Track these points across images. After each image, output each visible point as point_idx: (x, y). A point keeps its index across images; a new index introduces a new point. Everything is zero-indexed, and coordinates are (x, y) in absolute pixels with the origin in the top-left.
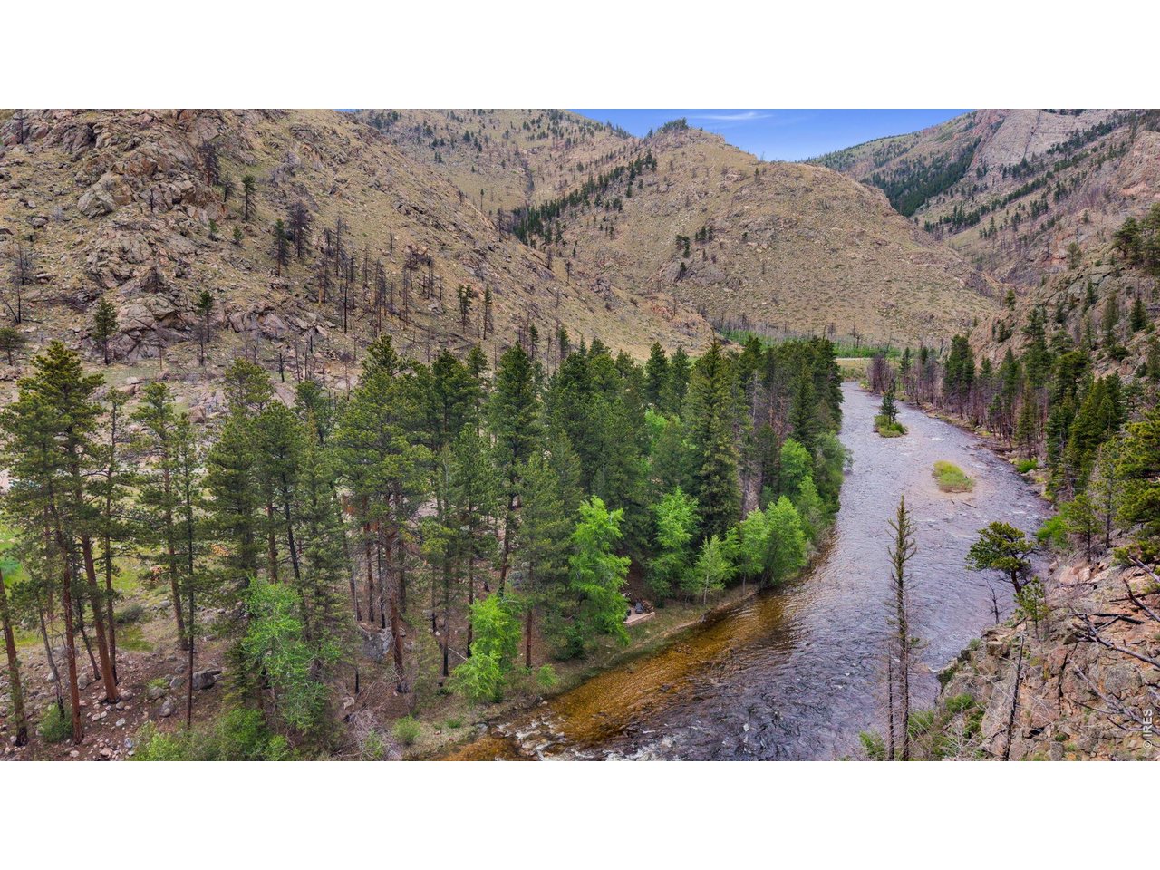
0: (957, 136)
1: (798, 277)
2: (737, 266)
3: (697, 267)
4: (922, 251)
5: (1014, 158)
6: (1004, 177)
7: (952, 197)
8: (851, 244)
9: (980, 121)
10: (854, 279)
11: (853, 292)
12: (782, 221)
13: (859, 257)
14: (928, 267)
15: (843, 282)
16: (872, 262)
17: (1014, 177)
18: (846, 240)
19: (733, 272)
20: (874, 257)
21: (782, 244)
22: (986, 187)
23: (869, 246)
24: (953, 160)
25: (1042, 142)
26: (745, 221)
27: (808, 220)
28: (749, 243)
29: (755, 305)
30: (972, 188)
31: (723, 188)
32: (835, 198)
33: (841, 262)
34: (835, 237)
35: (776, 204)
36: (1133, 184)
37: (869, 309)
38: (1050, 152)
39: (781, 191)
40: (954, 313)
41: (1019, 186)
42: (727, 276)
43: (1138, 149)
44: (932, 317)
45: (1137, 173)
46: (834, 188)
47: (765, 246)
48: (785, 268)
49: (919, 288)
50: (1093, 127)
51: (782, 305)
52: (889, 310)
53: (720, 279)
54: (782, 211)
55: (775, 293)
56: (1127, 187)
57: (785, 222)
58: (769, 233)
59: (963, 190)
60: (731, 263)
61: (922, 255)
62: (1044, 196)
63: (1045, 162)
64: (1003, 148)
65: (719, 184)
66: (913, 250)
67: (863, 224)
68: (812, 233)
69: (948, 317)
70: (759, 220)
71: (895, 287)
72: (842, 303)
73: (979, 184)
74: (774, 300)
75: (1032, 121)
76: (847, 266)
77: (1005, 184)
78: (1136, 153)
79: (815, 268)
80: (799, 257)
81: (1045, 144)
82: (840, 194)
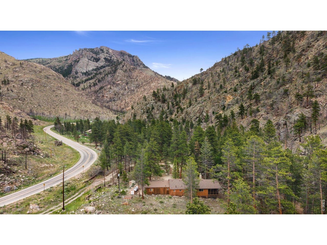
0: (64, 62)
1: (45, 98)
2: (22, 94)
3: (5, 93)
4: (79, 93)
5: (84, 70)
6: (83, 75)
7: (70, 78)
8: (59, 89)
9: (70, 59)
10: (62, 100)
11: (63, 103)
12: (34, 80)
13: (62, 93)
14: (81, 97)
15: (59, 101)
16: (66, 95)
17: (85, 75)
18: (57, 88)
19: (21, 96)
20: (66, 94)
21: (36, 88)
22: (78, 77)
23: (64, 90)
24: (66, 68)
25: (90, 67)
26: (21, 79)
27: (43, 81)
28: (24, 86)
29: (33, 107)
30: (75, 77)
31: (7, 67)
32: (50, 75)
33: (57, 95)
34: (53, 87)
35: (30, 75)
36: (118, 81)
37: (70, 108)
38: (92, 70)
39: (31, 71)
40: (92, 110)
41: (87, 78)
42: (18, 97)
43: (118, 73)
44: (87, 111)
45: (119, 79)
46: (48, 72)
47: (30, 88)
48: (39, 95)
49: (81, 103)
50: (101, 66)
51: (42, 107)
52: (75, 109)
53: (16, 98)
54: (33, 77)
55: (38, 103)
56: (117, 81)
57: (35, 81)
58: (30, 84)
59: (72, 77)
60: (19, 93)
61: (79, 94)
62: (95, 81)
63: (92, 72)
64: (81, 67)
65: (4, 65)
66: (76, 92)
67: (60, 84)
68: (45, 85)
69: (91, 111)
70: (26, 79)
71: (75, 102)
72: (62, 107)
73: (76, 75)
74: (39, 105)
75: (87, 62)
76: (59, 96)
77: (83, 77)
78: (118, 74)
79: (49, 96)
80: (43, 92)
81: (91, 68)
82: (51, 74)
